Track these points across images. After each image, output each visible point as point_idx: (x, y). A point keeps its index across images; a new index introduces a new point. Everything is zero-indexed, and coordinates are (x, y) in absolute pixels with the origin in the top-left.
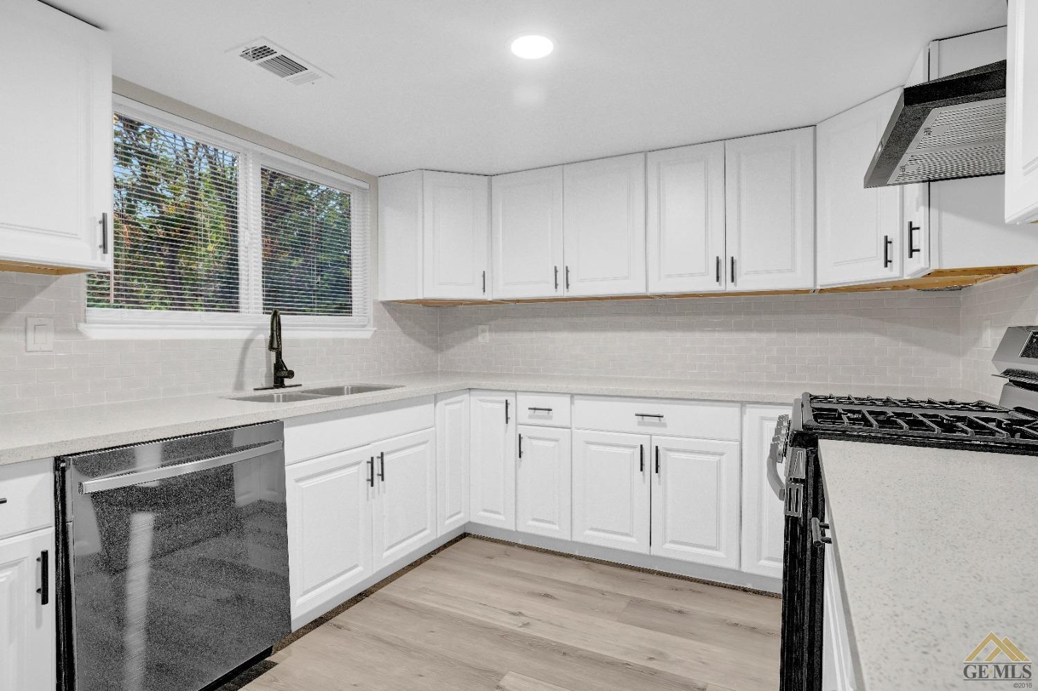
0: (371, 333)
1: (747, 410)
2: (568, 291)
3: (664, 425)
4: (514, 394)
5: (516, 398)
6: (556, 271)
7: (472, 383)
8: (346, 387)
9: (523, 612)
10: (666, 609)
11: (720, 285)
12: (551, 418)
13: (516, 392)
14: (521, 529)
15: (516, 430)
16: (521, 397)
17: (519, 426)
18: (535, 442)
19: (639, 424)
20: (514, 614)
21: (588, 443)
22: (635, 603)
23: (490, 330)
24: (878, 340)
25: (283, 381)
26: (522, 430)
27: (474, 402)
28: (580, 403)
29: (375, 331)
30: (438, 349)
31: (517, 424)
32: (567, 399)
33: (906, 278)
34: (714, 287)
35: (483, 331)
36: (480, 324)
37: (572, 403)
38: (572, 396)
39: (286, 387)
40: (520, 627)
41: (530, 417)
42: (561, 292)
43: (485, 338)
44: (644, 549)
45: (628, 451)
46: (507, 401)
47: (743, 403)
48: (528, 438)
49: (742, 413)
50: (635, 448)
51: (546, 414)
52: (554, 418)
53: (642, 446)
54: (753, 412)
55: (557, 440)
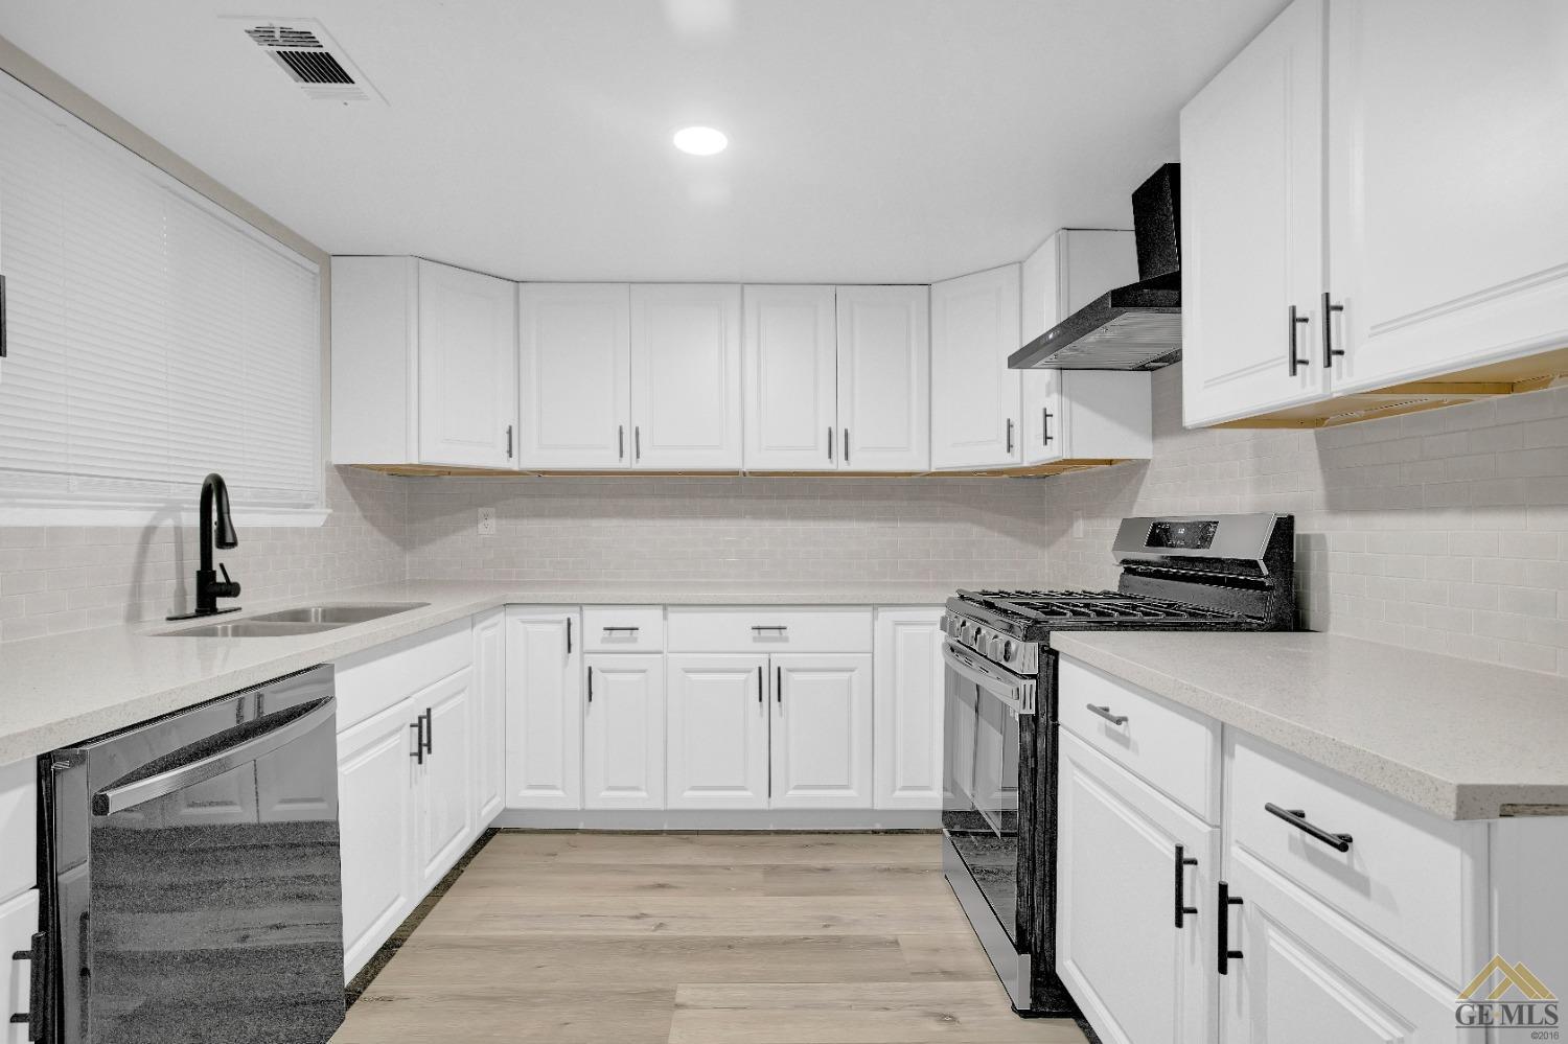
0: (324, 517)
1: (880, 615)
2: (637, 462)
3: (786, 640)
4: (577, 609)
5: (581, 615)
6: (621, 433)
7: (513, 596)
8: (313, 610)
9: (644, 912)
10: (809, 870)
11: (831, 462)
12: (635, 640)
13: (581, 605)
14: (591, 805)
15: (582, 660)
16: (588, 612)
17: (586, 655)
18: (610, 677)
19: (755, 640)
20: (637, 917)
21: (686, 671)
22: (772, 871)
23: (499, 517)
24: (976, 531)
25: (214, 603)
26: (590, 661)
27: (511, 624)
28: (677, 618)
29: (330, 515)
30: (407, 544)
31: (583, 653)
32: (659, 612)
33: (1025, 464)
34: (824, 465)
35: (486, 517)
36: (482, 506)
37: (665, 618)
38: (665, 606)
39: (221, 613)
40: (654, 931)
41: (604, 640)
42: (627, 463)
43: (489, 527)
44: (761, 803)
45: (743, 676)
46: (569, 620)
47: (875, 606)
48: (603, 671)
49: (874, 618)
50: (749, 672)
51: (628, 635)
52: (643, 640)
53: (760, 669)
54: (886, 617)
55: (644, 671)
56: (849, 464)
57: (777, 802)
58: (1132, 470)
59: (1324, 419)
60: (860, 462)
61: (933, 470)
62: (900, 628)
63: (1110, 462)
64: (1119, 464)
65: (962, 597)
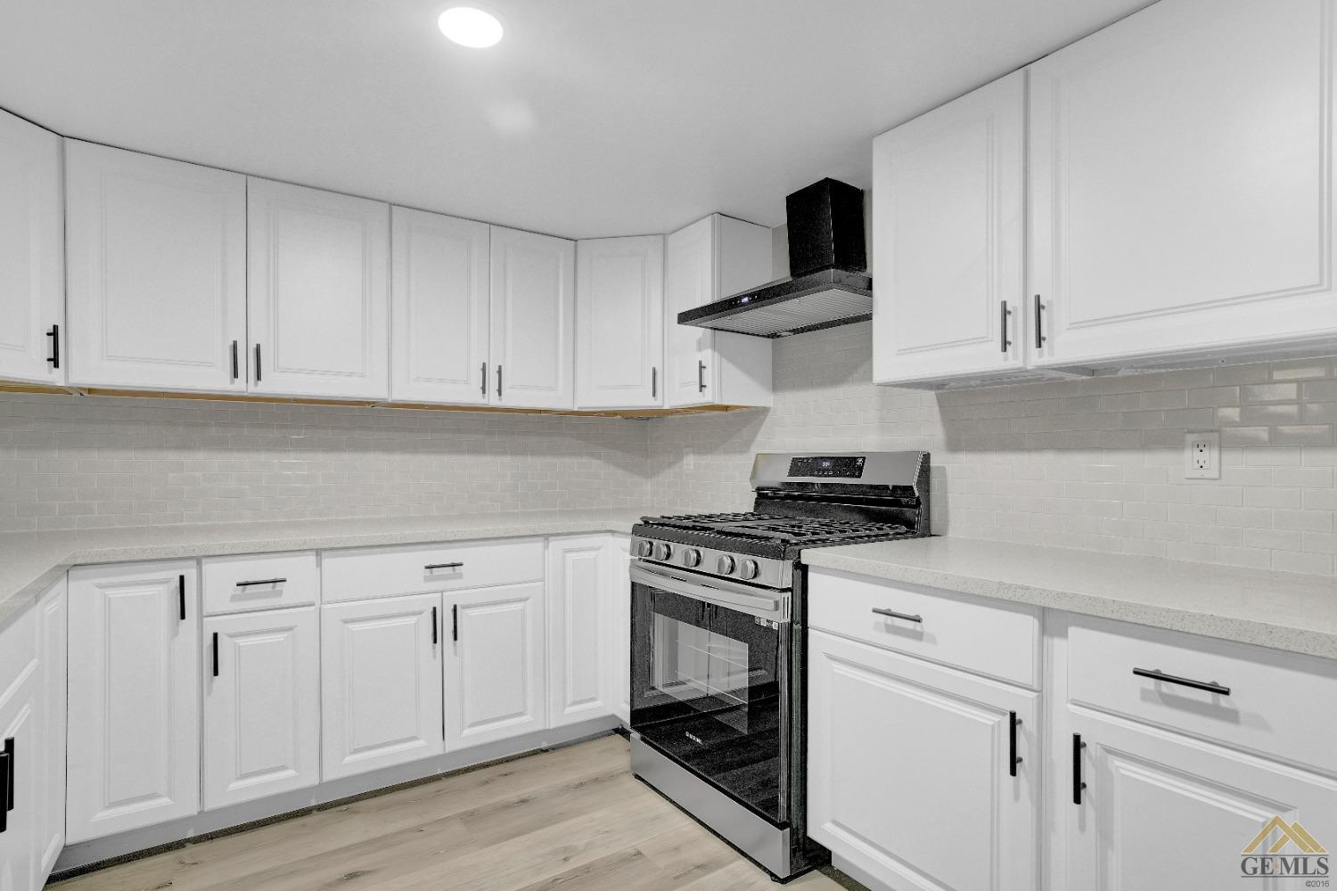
1: (551, 544)
2: (260, 385)
3: (461, 577)
4: (193, 563)
5: (199, 570)
6: (235, 350)
10: (507, 806)
11: (487, 398)
13: (198, 559)
15: (202, 626)
16: (209, 568)
17: (205, 619)
18: (242, 641)
21: (346, 622)
22: (470, 819)
26: (214, 625)
28: (333, 563)
31: (202, 617)
32: (312, 558)
34: (480, 400)
37: (319, 564)
38: (319, 552)
41: (234, 598)
42: (242, 386)
44: (437, 750)
45: (412, 620)
46: (182, 578)
47: (547, 537)
48: (232, 636)
49: (546, 547)
50: (420, 613)
51: (270, 589)
52: (288, 593)
53: (435, 609)
54: (556, 545)
55: (290, 629)
56: (500, 400)
57: (453, 744)
58: (755, 415)
59: (945, 385)
60: (512, 399)
61: (576, 409)
62: (568, 555)
63: (726, 408)
64: (738, 411)
65: (646, 523)
